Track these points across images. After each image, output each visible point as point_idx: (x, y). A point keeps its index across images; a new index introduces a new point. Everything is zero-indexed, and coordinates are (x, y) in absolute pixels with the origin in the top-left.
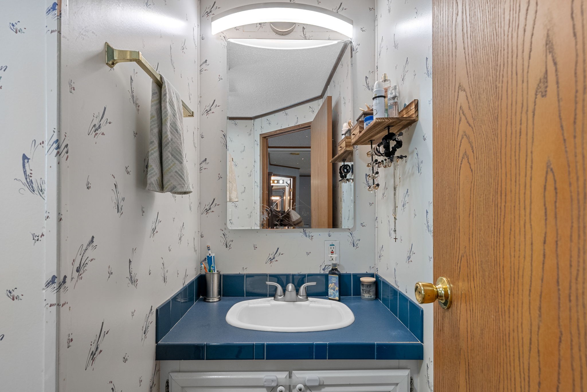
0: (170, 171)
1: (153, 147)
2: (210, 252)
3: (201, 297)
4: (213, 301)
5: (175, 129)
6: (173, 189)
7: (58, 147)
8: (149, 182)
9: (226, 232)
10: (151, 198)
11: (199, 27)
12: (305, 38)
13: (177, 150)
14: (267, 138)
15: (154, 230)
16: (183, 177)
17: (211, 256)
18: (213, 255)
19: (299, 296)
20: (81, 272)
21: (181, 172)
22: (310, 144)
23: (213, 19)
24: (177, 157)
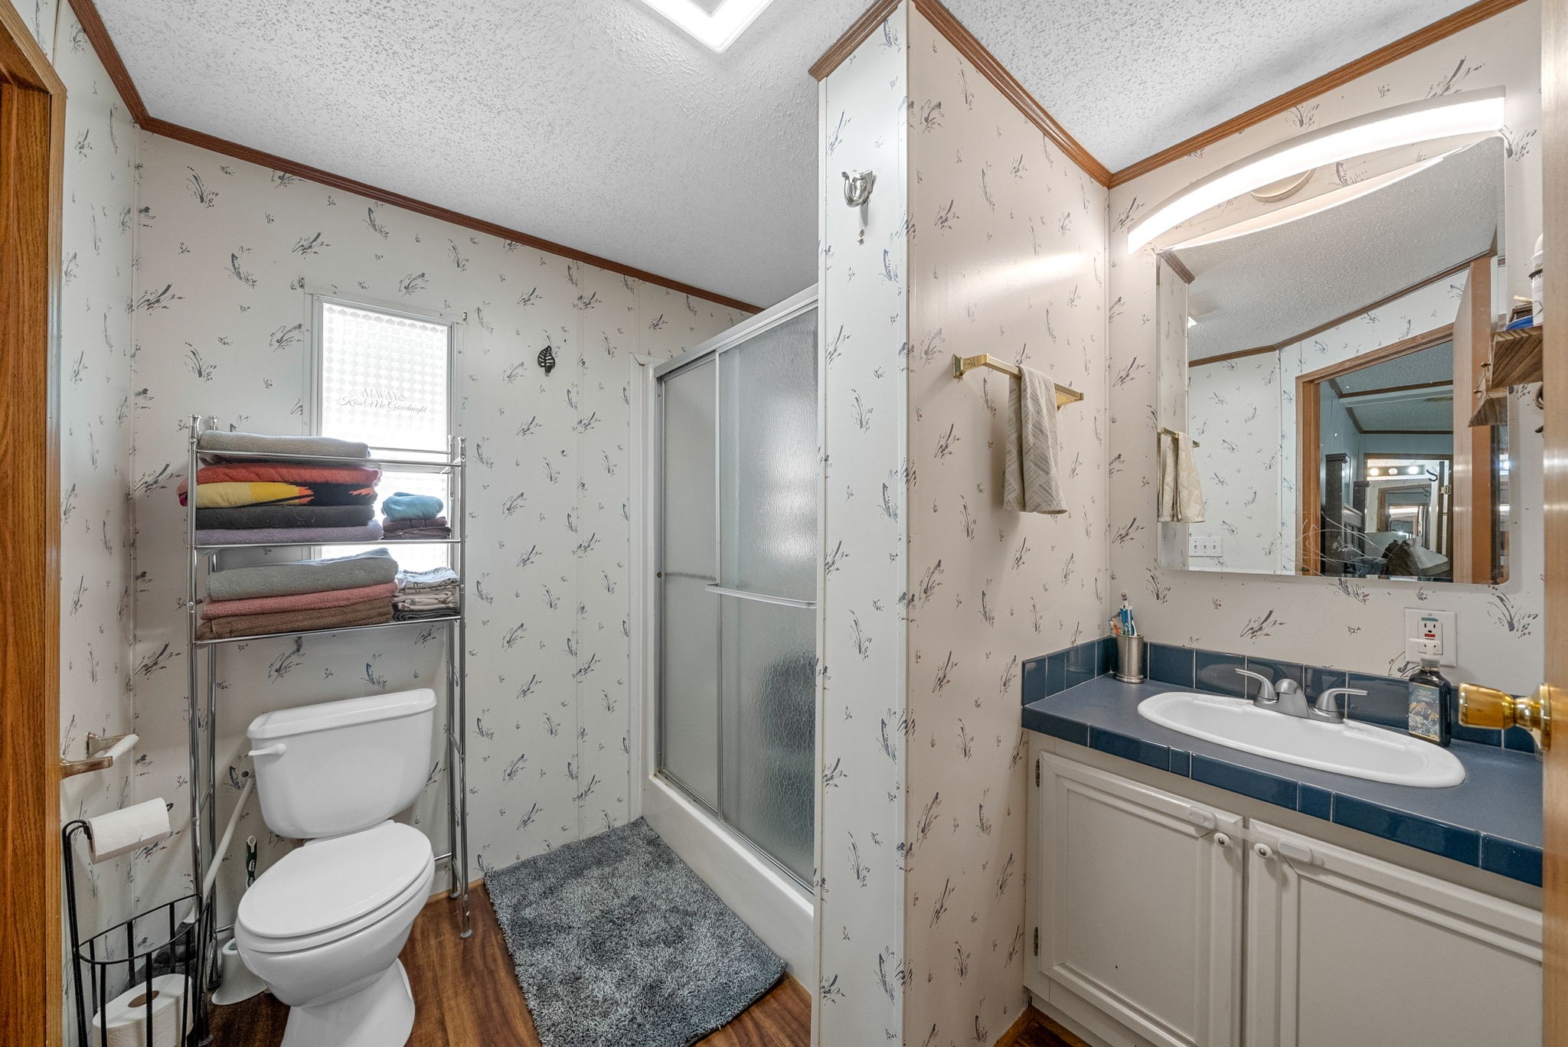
0: (1032, 484)
1: (1010, 457)
2: (1126, 603)
3: (1111, 672)
4: (1129, 681)
5: (1039, 428)
6: (1037, 507)
7: (907, 475)
8: (1006, 500)
9: (1157, 574)
10: (1013, 521)
11: (1107, 251)
12: (1345, 183)
13: (1041, 458)
14: (1316, 382)
15: (1018, 560)
16: (1050, 491)
17: (1127, 610)
18: (1129, 608)
19: (1316, 710)
20: (929, 594)
21: (1048, 486)
22: (1452, 375)
23: (1129, 230)
24: (1042, 465)
